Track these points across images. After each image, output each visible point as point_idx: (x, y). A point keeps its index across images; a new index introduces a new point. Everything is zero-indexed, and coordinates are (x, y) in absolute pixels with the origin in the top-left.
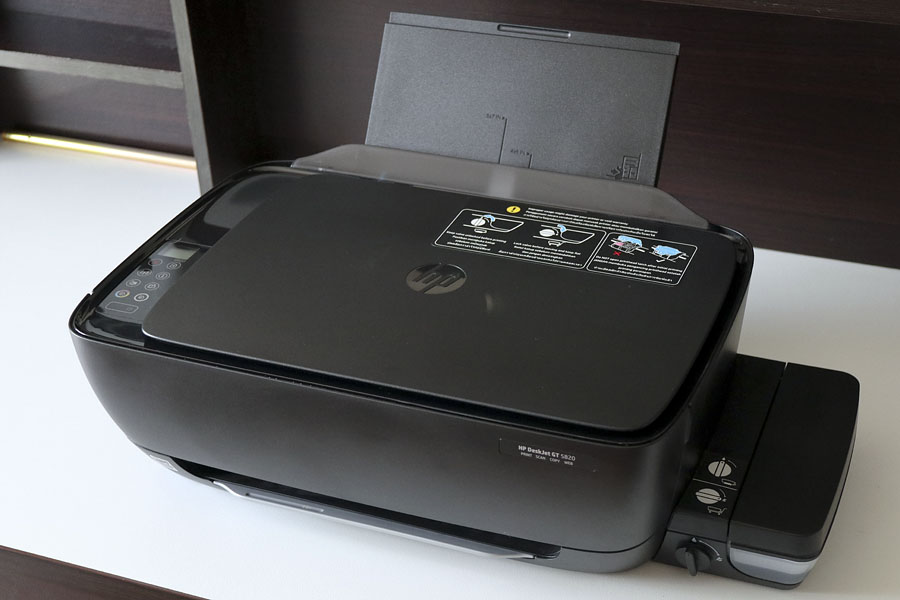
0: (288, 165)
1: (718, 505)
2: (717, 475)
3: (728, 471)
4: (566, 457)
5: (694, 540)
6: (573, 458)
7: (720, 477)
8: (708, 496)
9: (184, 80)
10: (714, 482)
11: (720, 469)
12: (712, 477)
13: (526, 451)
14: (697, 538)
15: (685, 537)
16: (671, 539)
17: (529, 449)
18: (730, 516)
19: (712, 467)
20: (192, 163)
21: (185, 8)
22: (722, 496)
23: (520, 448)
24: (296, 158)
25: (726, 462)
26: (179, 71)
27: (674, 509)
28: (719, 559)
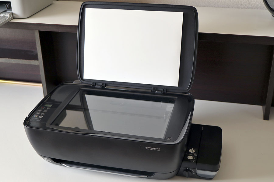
0: (72, 82)
1: (193, 159)
2: (192, 152)
3: (194, 151)
4: (158, 149)
5: (188, 169)
6: (160, 149)
7: (192, 153)
8: (190, 158)
9: (39, 63)
10: (191, 154)
11: (192, 151)
12: (190, 153)
13: (147, 148)
14: (188, 168)
15: (185, 168)
16: (182, 169)
17: (148, 148)
18: (197, 162)
19: (190, 151)
20: (41, 85)
21: (40, 44)
22: (193, 157)
23: (146, 147)
24: (74, 81)
25: (193, 149)
26: (38, 60)
27: (182, 161)
28: (194, 173)
